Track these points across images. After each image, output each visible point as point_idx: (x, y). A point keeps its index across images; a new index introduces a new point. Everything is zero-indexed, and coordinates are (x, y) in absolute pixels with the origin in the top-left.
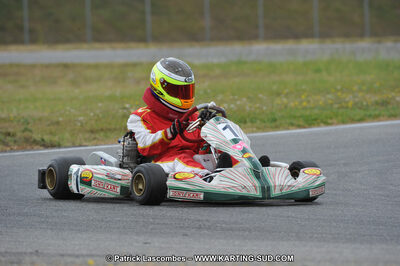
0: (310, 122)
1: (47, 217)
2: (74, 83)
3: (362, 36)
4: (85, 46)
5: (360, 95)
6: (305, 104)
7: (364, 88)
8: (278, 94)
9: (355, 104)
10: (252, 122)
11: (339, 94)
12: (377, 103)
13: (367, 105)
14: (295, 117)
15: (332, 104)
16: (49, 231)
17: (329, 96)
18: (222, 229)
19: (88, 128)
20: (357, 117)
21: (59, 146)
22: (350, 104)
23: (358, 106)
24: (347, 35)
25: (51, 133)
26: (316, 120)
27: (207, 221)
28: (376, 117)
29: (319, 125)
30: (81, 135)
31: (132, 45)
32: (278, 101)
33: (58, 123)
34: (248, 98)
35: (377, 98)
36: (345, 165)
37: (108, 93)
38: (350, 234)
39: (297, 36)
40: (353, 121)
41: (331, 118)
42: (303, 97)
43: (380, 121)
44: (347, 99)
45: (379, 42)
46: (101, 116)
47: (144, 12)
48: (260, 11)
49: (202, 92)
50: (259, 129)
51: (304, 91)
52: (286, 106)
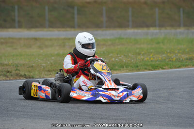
0: (155, 67)
1: (27, 112)
2: (40, 47)
3: (179, 26)
4: (45, 29)
5: (179, 55)
6: (152, 59)
7: (181, 51)
8: (139, 54)
9: (177, 59)
10: (126, 67)
11: (169, 54)
12: (187, 59)
13: (182, 60)
14: (147, 65)
15: (165, 59)
16: (29, 119)
17: (164, 55)
18: (113, 119)
19: (47, 69)
20: (178, 66)
21: (33, 78)
22: (174, 59)
23: (178, 60)
24: (172, 26)
25: (29, 72)
26: (157, 67)
27: (106, 115)
28: (186, 66)
29: (159, 70)
30: (43, 72)
31: (68, 29)
32: (139, 57)
33: (32, 67)
34: (125, 55)
35: (187, 56)
36: (172, 88)
37: (56, 53)
38: (175, 123)
39: (148, 26)
40: (175, 67)
41: (165, 66)
42: (151, 56)
43: (189, 68)
44: (173, 57)
45: (188, 29)
46: (53, 63)
47: (73, 14)
48: (130, 14)
49: (102, 53)
50: (130, 71)
51: (152, 53)
52: (143, 60)
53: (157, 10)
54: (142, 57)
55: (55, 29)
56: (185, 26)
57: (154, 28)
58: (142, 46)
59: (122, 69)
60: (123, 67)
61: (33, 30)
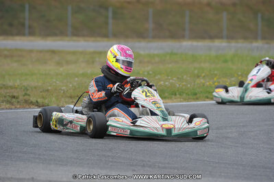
2: (59, 64)
3: (256, 38)
4: (67, 39)
6: (216, 84)
8: (198, 77)
10: (180, 95)
11: (240, 77)
17: (233, 79)
19: (69, 95)
24: (245, 38)
25: (43, 98)
27: (149, 161)
30: (63, 99)
31: (99, 39)
32: (198, 81)
33: (48, 90)
34: (178, 78)
36: (243, 126)
37: (81, 72)
39: (212, 38)
42: (215, 79)
45: (267, 43)
46: (77, 86)
47: (107, 17)
48: (187, 19)
49: (146, 73)
50: (185, 100)
51: (216, 75)
52: (204, 85)
53: (225, 15)
54: (202, 81)
55: (81, 39)
56: (264, 38)
57: (220, 40)
58: (202, 65)
59: (173, 96)
60: (175, 95)
61: (50, 38)
